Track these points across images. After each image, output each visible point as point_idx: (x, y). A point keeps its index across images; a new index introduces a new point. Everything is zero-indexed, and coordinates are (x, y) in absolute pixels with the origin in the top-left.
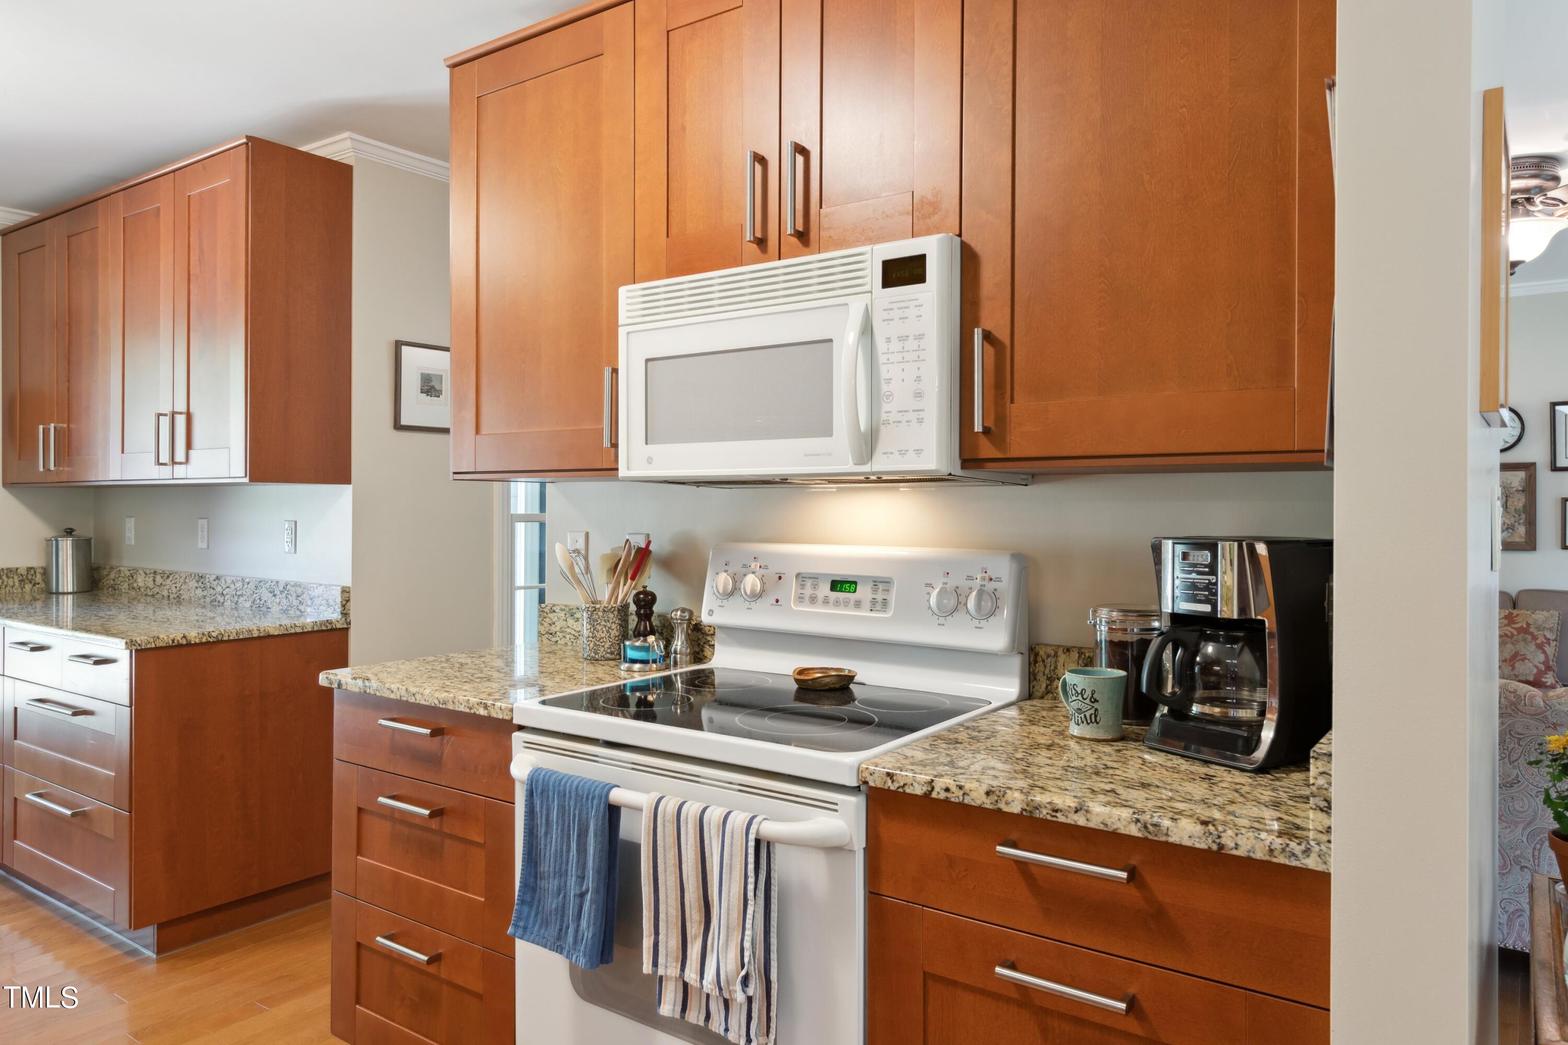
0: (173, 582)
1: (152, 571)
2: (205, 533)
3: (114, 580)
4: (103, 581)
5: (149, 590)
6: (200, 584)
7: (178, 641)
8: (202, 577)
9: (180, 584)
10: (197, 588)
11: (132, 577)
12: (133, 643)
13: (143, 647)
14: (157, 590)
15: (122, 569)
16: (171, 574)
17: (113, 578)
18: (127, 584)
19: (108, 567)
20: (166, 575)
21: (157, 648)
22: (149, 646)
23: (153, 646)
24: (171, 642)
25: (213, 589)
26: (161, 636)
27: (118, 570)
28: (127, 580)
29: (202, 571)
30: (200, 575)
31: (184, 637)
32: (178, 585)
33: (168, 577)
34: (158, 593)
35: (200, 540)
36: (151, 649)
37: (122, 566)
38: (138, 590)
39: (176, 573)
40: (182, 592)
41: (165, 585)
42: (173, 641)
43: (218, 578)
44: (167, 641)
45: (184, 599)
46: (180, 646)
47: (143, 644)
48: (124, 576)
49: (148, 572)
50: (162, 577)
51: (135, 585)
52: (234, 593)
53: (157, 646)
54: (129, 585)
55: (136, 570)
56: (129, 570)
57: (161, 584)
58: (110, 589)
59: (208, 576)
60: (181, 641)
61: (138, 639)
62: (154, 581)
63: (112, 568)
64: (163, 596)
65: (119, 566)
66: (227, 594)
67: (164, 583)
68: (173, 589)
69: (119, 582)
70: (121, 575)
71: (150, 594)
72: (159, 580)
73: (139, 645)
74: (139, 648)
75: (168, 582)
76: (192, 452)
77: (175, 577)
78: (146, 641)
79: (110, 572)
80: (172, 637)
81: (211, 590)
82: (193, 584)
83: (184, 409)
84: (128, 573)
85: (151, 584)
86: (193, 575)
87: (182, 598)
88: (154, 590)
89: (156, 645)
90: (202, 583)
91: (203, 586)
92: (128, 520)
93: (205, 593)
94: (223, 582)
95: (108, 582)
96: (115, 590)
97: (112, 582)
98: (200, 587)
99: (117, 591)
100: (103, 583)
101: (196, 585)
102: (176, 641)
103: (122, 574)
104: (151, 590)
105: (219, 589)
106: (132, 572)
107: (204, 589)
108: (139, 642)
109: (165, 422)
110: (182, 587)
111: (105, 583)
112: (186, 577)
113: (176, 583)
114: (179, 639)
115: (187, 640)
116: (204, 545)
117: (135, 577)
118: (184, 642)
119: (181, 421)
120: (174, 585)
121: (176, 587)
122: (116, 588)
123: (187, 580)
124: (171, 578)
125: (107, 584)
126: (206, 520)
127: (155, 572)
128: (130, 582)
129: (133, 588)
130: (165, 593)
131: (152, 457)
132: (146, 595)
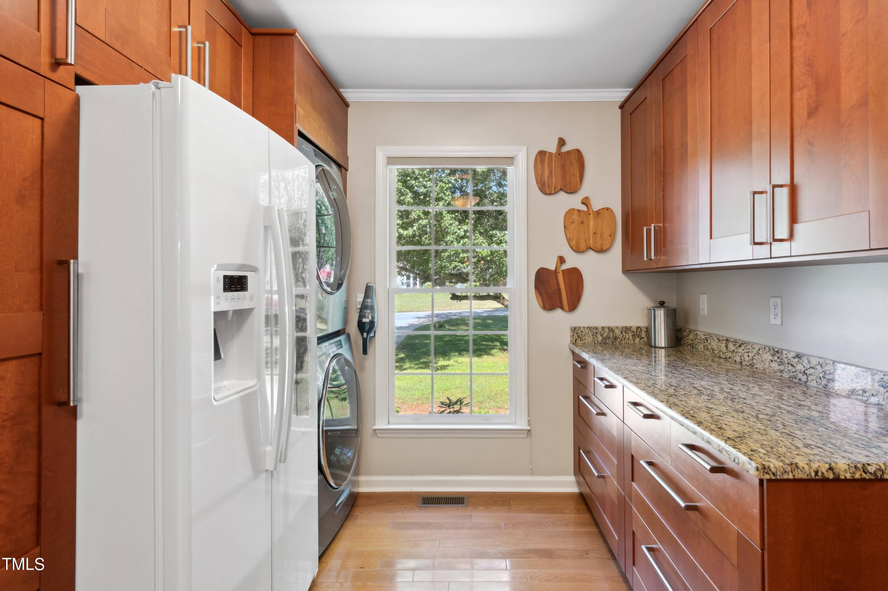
0: (745, 351)
1: (725, 338)
2: (779, 311)
3: (692, 340)
4: (684, 340)
5: (721, 354)
6: (776, 358)
7: (823, 473)
8: (778, 352)
9: (753, 354)
10: (772, 361)
11: (707, 340)
12: (766, 471)
13: (778, 478)
14: (729, 355)
15: (698, 333)
16: (742, 344)
17: (692, 339)
18: (702, 345)
19: (688, 330)
20: (738, 344)
21: (795, 480)
22: (785, 477)
23: (791, 476)
24: (813, 474)
25: (792, 365)
26: (801, 464)
27: (695, 333)
28: (702, 342)
29: (778, 345)
30: (777, 350)
31: (831, 469)
32: (751, 355)
33: (740, 346)
34: (730, 357)
35: (772, 317)
36: (788, 480)
37: (698, 331)
38: (712, 352)
39: (748, 343)
40: (755, 361)
41: (737, 352)
42: (816, 473)
43: (798, 356)
44: (808, 472)
45: (757, 368)
46: (825, 480)
47: (779, 473)
48: (700, 338)
49: (721, 339)
50: (734, 345)
51: (709, 347)
52: (821, 375)
53: (796, 477)
54: (704, 346)
55: (711, 335)
56: (704, 335)
57: (733, 351)
58: (689, 347)
59: (785, 352)
60: (826, 474)
61: (772, 466)
62: (727, 347)
63: (690, 331)
64: (735, 361)
65: (696, 330)
66: (811, 374)
67: (736, 350)
68: (746, 357)
69: (696, 343)
70: (697, 338)
71: (723, 357)
72: (731, 347)
73: (773, 474)
74: (773, 478)
75: (740, 350)
76: (797, 227)
77: (747, 347)
78: (782, 470)
79: (689, 334)
80: (815, 466)
81: (789, 366)
82: (767, 356)
83: (787, 181)
84: (703, 337)
85: (724, 349)
86: (767, 349)
87: (756, 367)
88: (726, 354)
89: (794, 476)
90: (778, 358)
91: (779, 360)
92: (701, 296)
93: (782, 368)
94: (806, 361)
95: (688, 341)
96: (693, 348)
97: (691, 342)
98: (776, 361)
99: (694, 349)
100: (684, 341)
101: (771, 358)
102: (820, 474)
103: (699, 337)
104: (724, 353)
105: (800, 367)
106: (706, 336)
107: (781, 363)
108: (773, 470)
109: (762, 202)
110: (755, 357)
111: (685, 342)
112: (759, 350)
113: (748, 352)
114: (824, 471)
115: (834, 473)
116: (778, 322)
117: (709, 341)
118: (831, 476)
119: (783, 195)
120: (747, 354)
121: (748, 356)
122: (694, 346)
123: (760, 352)
124: (743, 347)
125: (687, 342)
126: (780, 299)
127: (727, 340)
128: (706, 344)
129: (708, 349)
130: (738, 359)
131: (747, 237)
132: (720, 357)
